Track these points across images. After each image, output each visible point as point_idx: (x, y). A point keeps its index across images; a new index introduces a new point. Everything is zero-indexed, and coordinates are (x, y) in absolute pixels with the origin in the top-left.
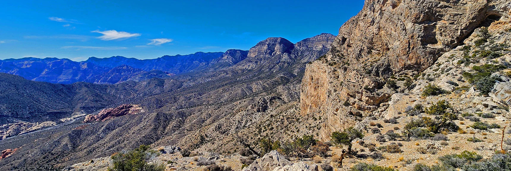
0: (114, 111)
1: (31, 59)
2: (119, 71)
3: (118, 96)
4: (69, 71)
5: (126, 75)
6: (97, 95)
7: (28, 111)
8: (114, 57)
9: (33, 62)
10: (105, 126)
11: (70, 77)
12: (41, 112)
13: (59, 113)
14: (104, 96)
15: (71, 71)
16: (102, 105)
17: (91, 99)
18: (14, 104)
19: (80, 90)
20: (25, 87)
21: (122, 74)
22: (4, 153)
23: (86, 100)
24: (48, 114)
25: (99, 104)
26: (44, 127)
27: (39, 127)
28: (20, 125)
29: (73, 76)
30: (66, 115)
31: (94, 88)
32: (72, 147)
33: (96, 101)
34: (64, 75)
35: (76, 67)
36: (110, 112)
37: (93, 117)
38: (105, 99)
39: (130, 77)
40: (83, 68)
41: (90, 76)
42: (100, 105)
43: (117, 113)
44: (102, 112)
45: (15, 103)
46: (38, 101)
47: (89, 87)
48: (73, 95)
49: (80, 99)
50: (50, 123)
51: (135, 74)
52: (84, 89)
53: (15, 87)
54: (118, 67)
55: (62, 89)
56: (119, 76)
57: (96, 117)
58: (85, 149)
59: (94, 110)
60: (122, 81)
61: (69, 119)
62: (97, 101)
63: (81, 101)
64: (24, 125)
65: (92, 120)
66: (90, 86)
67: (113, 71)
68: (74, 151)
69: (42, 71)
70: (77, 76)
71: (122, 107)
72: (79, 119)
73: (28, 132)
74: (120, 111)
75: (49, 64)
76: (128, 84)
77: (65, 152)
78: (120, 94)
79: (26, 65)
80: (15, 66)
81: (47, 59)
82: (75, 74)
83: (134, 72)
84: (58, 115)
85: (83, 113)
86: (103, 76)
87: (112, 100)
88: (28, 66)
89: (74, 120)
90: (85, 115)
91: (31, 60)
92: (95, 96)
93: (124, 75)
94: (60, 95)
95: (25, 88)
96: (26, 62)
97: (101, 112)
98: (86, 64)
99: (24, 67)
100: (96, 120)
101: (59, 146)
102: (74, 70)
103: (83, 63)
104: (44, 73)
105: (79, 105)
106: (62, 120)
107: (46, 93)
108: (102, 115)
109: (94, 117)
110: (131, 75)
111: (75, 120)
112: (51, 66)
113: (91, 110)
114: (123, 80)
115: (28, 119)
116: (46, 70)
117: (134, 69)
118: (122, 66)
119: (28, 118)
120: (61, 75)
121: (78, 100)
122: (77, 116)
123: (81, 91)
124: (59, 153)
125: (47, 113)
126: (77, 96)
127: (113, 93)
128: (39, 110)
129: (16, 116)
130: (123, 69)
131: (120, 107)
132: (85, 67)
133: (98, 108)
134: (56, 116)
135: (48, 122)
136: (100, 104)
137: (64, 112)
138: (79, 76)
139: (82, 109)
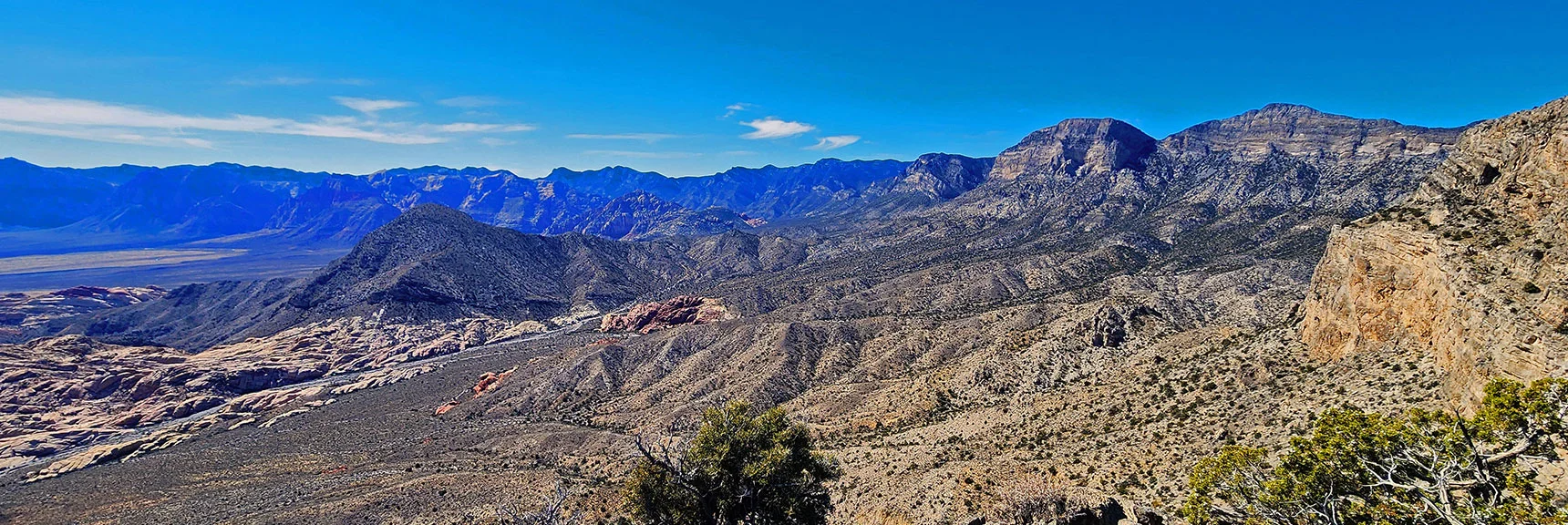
0: (663, 310)
1: (439, 171)
2: (627, 207)
3: (656, 272)
4: (517, 201)
5: (644, 218)
6: (612, 268)
7: (493, 293)
8: (607, 169)
10: (669, 344)
11: (519, 217)
12: (515, 299)
13: (545, 302)
14: (627, 271)
15: (520, 202)
16: (626, 291)
17: (603, 277)
18: (466, 275)
19: (575, 252)
20: (478, 238)
21: (635, 215)
22: (483, 379)
23: (592, 277)
24: (529, 303)
25: (619, 289)
26: (524, 334)
27: (518, 333)
28: (483, 322)
29: (525, 217)
30: (560, 310)
31: (603, 249)
32: (612, 385)
34: (507, 211)
35: (530, 194)
36: (655, 313)
37: (620, 320)
38: (629, 278)
39: (654, 224)
40: (545, 196)
41: (559, 217)
42: (622, 292)
44: (636, 310)
45: (468, 272)
46: (504, 271)
47: (592, 248)
48: (562, 263)
49: (578, 275)
50: (533, 325)
51: (665, 216)
52: (584, 250)
53: (462, 236)
54: (626, 197)
55: (542, 247)
56: (627, 220)
57: (626, 320)
59: (614, 302)
60: (635, 233)
61: (569, 320)
62: (614, 282)
63: (580, 279)
64: (491, 324)
65: (619, 327)
66: (593, 244)
67: (615, 207)
68: (618, 393)
70: (534, 216)
71: (679, 301)
72: (588, 323)
73: (499, 341)
74: (677, 312)
75: (476, 183)
76: (671, 244)
78: (658, 268)
79: (433, 185)
80: (412, 186)
81: (471, 171)
82: (529, 212)
83: (663, 210)
84: (547, 308)
85: (592, 309)
86: (592, 219)
87: (644, 282)
88: (436, 187)
89: (579, 325)
90: (596, 313)
91: (439, 174)
92: (608, 269)
93: (640, 218)
94: (540, 262)
95: (479, 241)
98: (550, 185)
99: (429, 189)
100: (627, 327)
101: (587, 379)
102: (526, 199)
103: (545, 182)
105: (581, 291)
106: (556, 320)
107: (515, 255)
108: (639, 317)
109: (622, 320)
110: (656, 219)
111: (581, 323)
112: (479, 187)
113: (609, 303)
114: (638, 230)
115: (494, 312)
116: (471, 198)
117: (662, 204)
118: (635, 195)
119: (493, 308)
120: (500, 213)
121: (576, 277)
122: (582, 315)
123: (578, 253)
124: (591, 394)
125: (527, 301)
126: (571, 268)
127: (644, 264)
128: (511, 293)
129: (473, 302)
130: (637, 203)
131: (674, 300)
132: (548, 192)
133: (620, 298)
134: (543, 310)
135: (531, 322)
136: (622, 289)
137: (555, 303)
138: (538, 215)
139: (590, 300)
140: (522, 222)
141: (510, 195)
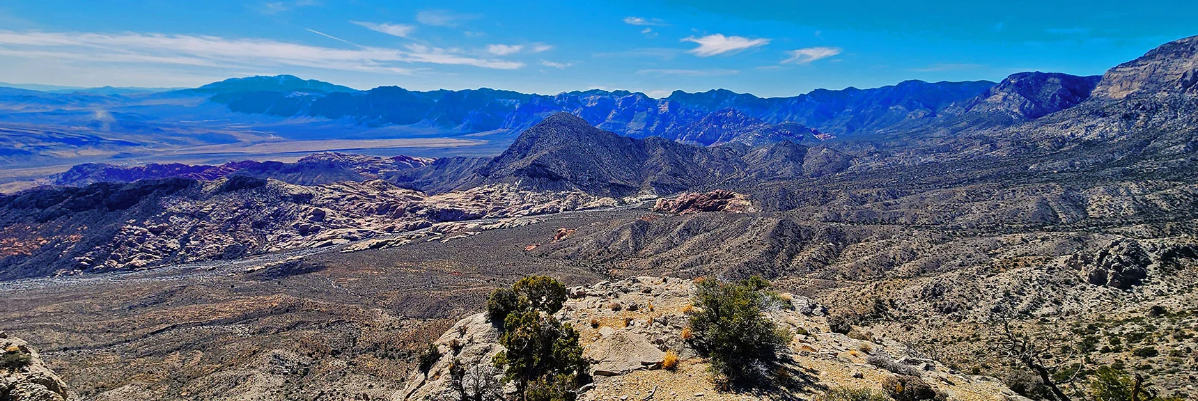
0: (701, 199)
1: (598, 93)
2: (718, 120)
3: (712, 170)
4: (643, 115)
5: (730, 130)
6: (677, 165)
7: (588, 176)
8: (713, 91)
9: (600, 97)
10: (683, 224)
11: (643, 126)
12: (602, 182)
13: (622, 185)
14: (688, 167)
15: (645, 115)
16: (683, 184)
17: (668, 171)
18: (574, 163)
19: (654, 151)
20: (588, 137)
21: (723, 127)
22: (559, 231)
23: (660, 170)
24: (610, 185)
25: (678, 181)
26: (603, 206)
27: (598, 205)
28: (578, 195)
29: (647, 126)
30: (631, 192)
31: (675, 150)
32: (634, 248)
33: (675, 174)
34: (635, 122)
35: (651, 109)
36: (694, 201)
38: (688, 174)
39: (737, 134)
40: (662, 111)
41: (669, 127)
42: (680, 183)
43: (705, 205)
44: (682, 197)
45: (575, 160)
46: (600, 161)
47: (666, 148)
48: (643, 159)
50: (610, 201)
51: (748, 129)
52: (660, 150)
53: (578, 135)
54: (719, 113)
55: (630, 146)
56: (717, 131)
57: (671, 203)
58: (650, 256)
59: (670, 190)
60: (721, 141)
61: (634, 200)
63: (653, 171)
64: (582, 197)
65: (666, 209)
66: (668, 146)
67: (709, 120)
68: (636, 255)
69: (609, 113)
70: (652, 125)
71: (715, 193)
72: (647, 203)
73: (584, 209)
74: (711, 202)
75: (619, 101)
76: (731, 150)
77: (624, 253)
78: (714, 167)
79: (592, 103)
80: (580, 103)
81: (617, 93)
82: (650, 122)
83: (746, 124)
84: (622, 190)
85: (653, 193)
86: (692, 129)
87: (699, 178)
88: (594, 104)
89: (641, 203)
90: (655, 197)
91: (597, 95)
92: (674, 166)
93: (727, 130)
94: (627, 157)
95: (588, 139)
96: (592, 98)
97: (680, 198)
98: (667, 103)
99: (589, 105)
100: (671, 209)
101: (618, 242)
102: (649, 112)
103: (664, 101)
104: (611, 116)
105: (650, 179)
106: (626, 200)
107: (610, 151)
108: (681, 203)
109: (668, 204)
110: (740, 131)
112: (620, 104)
113: (666, 191)
114: (724, 140)
115: (587, 189)
116: (614, 112)
117: (746, 119)
118: (725, 111)
119: (587, 186)
120: (631, 123)
121: (650, 169)
122: (645, 197)
123: (656, 152)
124: (617, 253)
125: (609, 183)
126: (649, 162)
127: (704, 164)
128: (600, 178)
129: (575, 181)
130: (727, 118)
131: (711, 192)
132: (665, 108)
133: (676, 188)
134: (619, 191)
135: (609, 198)
136: (680, 181)
137: (629, 187)
138: (655, 125)
139: (653, 187)
140: (644, 129)
141: (638, 110)
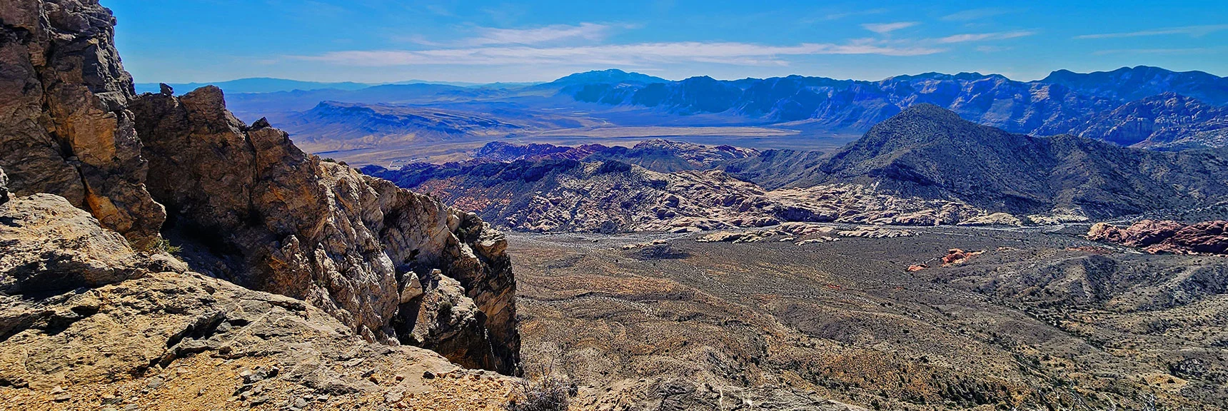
0: (1185, 233)
1: (935, 76)
2: (1147, 111)
3: (1181, 188)
4: (1006, 103)
5: (1171, 125)
6: (1114, 176)
7: (971, 183)
8: (1126, 69)
9: (939, 82)
11: (1006, 118)
12: (992, 191)
13: (1024, 199)
14: (1135, 181)
15: (1009, 103)
16: (1130, 203)
17: (1100, 184)
18: (948, 165)
19: (1067, 155)
20: (963, 134)
21: (1157, 121)
22: (952, 252)
23: (1084, 182)
24: (1004, 197)
25: (1120, 200)
26: (996, 224)
27: (990, 221)
28: (958, 206)
29: (1014, 116)
30: (1039, 209)
31: (1104, 155)
32: (1094, 295)
33: (1113, 189)
34: (993, 112)
35: (1021, 96)
36: (1171, 234)
37: (1116, 232)
38: (1136, 190)
39: (1186, 132)
40: (1038, 99)
41: (1051, 119)
42: (1124, 202)
43: (1197, 242)
44: (1140, 226)
45: (950, 162)
46: (984, 165)
47: (1089, 152)
48: (1049, 164)
49: (1067, 178)
50: (1009, 218)
51: (1209, 123)
52: (1077, 155)
53: (949, 132)
54: (1147, 100)
55: (1027, 146)
56: (1144, 125)
57: (1124, 233)
58: (1128, 311)
59: (1111, 212)
60: (1153, 140)
61: (1049, 220)
62: (1114, 191)
63: (1068, 182)
64: (965, 209)
65: (1113, 239)
66: (1091, 148)
67: (1129, 111)
68: (1100, 306)
69: (951, 102)
70: (1022, 116)
71: (1214, 225)
72: (1072, 227)
73: (971, 225)
74: (1208, 239)
75: (967, 86)
76: (1213, 157)
77: (1076, 299)
78: (1186, 184)
79: (928, 88)
80: (911, 90)
81: (964, 76)
82: (1018, 112)
83: (1205, 116)
84: (1024, 205)
85: (1080, 214)
87: (1159, 197)
88: (931, 90)
89: (1060, 227)
90: (1084, 219)
91: (935, 79)
92: (1108, 177)
93: (1165, 125)
94: (1023, 161)
95: (963, 136)
96: (928, 82)
97: (1142, 226)
98: (1046, 88)
99: (924, 91)
100: (1124, 241)
101: (1062, 281)
102: (1016, 101)
103: (1040, 85)
104: (956, 104)
105: (1068, 194)
106: (1033, 218)
107: (997, 152)
108: (1144, 234)
109: (1118, 233)
110: (1193, 127)
111: (1062, 226)
112: (969, 90)
113: (1103, 212)
114: (1160, 138)
115: (969, 199)
116: (960, 99)
117: (1205, 109)
118: (1161, 98)
119: (969, 196)
120: (988, 113)
121: (1063, 179)
122: (1065, 218)
123: (1070, 156)
124: (1064, 297)
125: (1003, 194)
126: (1059, 170)
127: (1163, 177)
128: (988, 185)
129: (951, 187)
130: (1164, 107)
131: (1205, 223)
132: (1043, 94)
133: (1119, 209)
134: (1020, 205)
135: (1006, 215)
136: (1124, 200)
137: (1034, 201)
138: (1027, 116)
139: (1078, 204)
140: (1008, 122)
141: (999, 97)
